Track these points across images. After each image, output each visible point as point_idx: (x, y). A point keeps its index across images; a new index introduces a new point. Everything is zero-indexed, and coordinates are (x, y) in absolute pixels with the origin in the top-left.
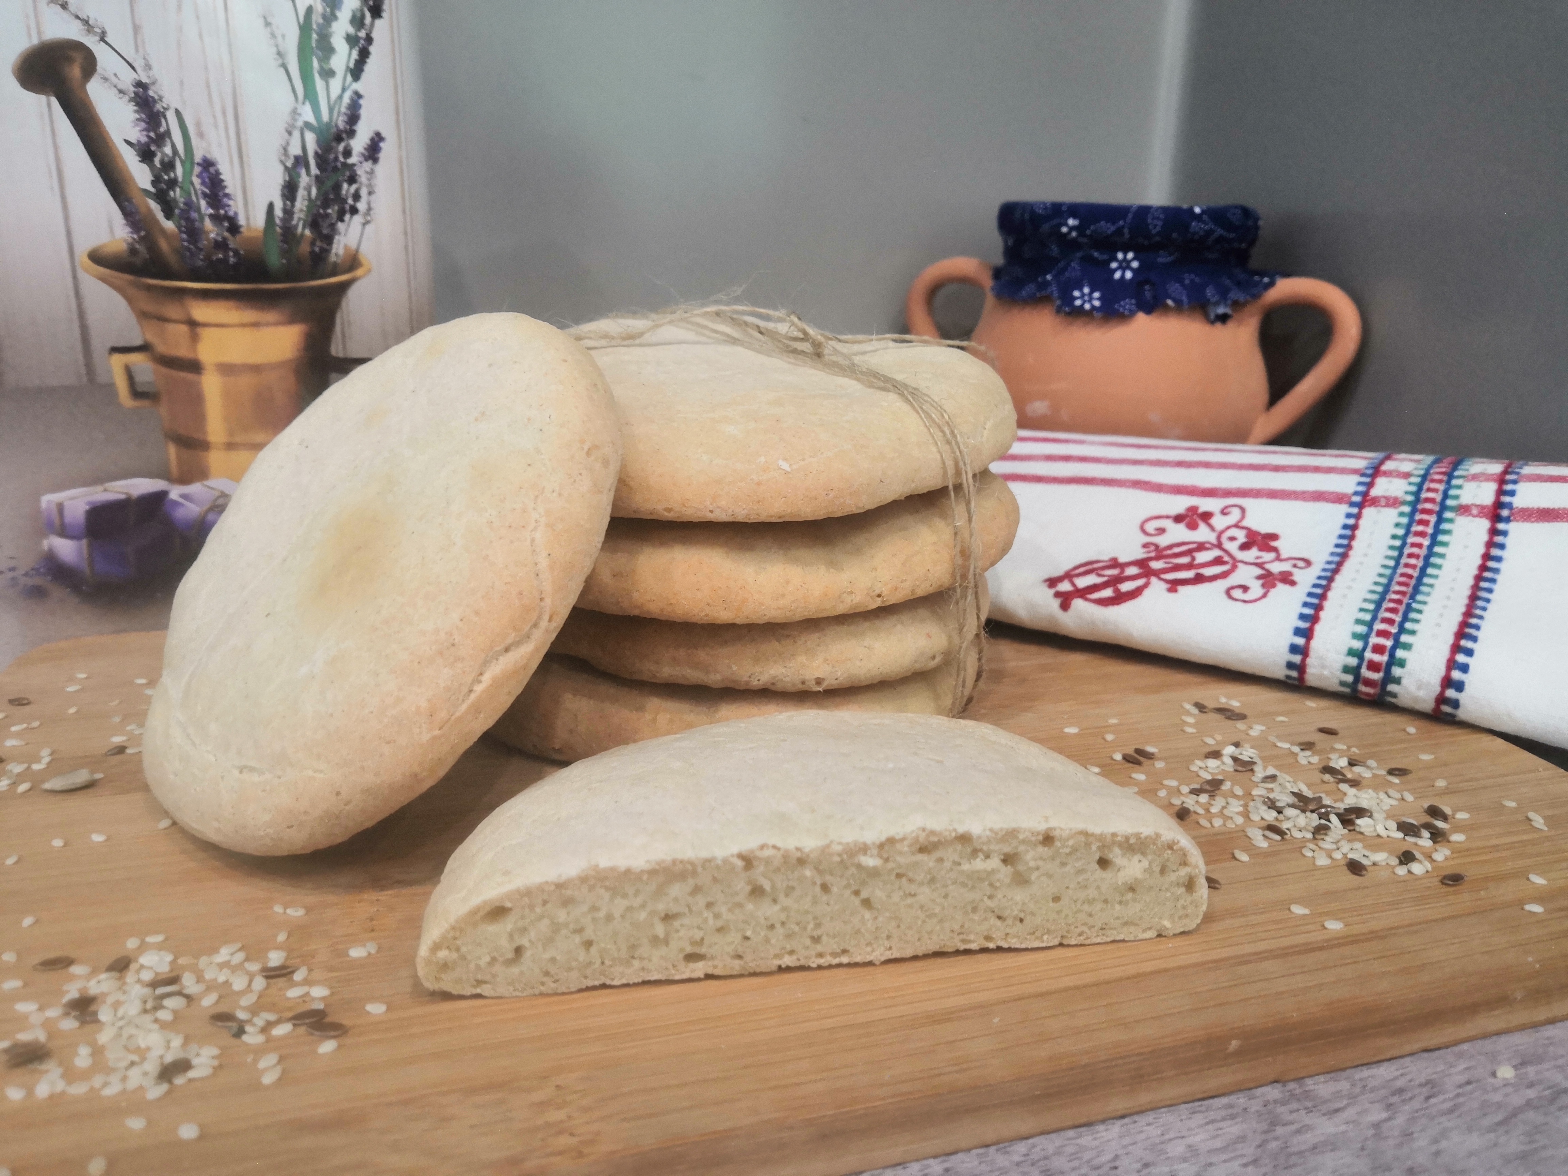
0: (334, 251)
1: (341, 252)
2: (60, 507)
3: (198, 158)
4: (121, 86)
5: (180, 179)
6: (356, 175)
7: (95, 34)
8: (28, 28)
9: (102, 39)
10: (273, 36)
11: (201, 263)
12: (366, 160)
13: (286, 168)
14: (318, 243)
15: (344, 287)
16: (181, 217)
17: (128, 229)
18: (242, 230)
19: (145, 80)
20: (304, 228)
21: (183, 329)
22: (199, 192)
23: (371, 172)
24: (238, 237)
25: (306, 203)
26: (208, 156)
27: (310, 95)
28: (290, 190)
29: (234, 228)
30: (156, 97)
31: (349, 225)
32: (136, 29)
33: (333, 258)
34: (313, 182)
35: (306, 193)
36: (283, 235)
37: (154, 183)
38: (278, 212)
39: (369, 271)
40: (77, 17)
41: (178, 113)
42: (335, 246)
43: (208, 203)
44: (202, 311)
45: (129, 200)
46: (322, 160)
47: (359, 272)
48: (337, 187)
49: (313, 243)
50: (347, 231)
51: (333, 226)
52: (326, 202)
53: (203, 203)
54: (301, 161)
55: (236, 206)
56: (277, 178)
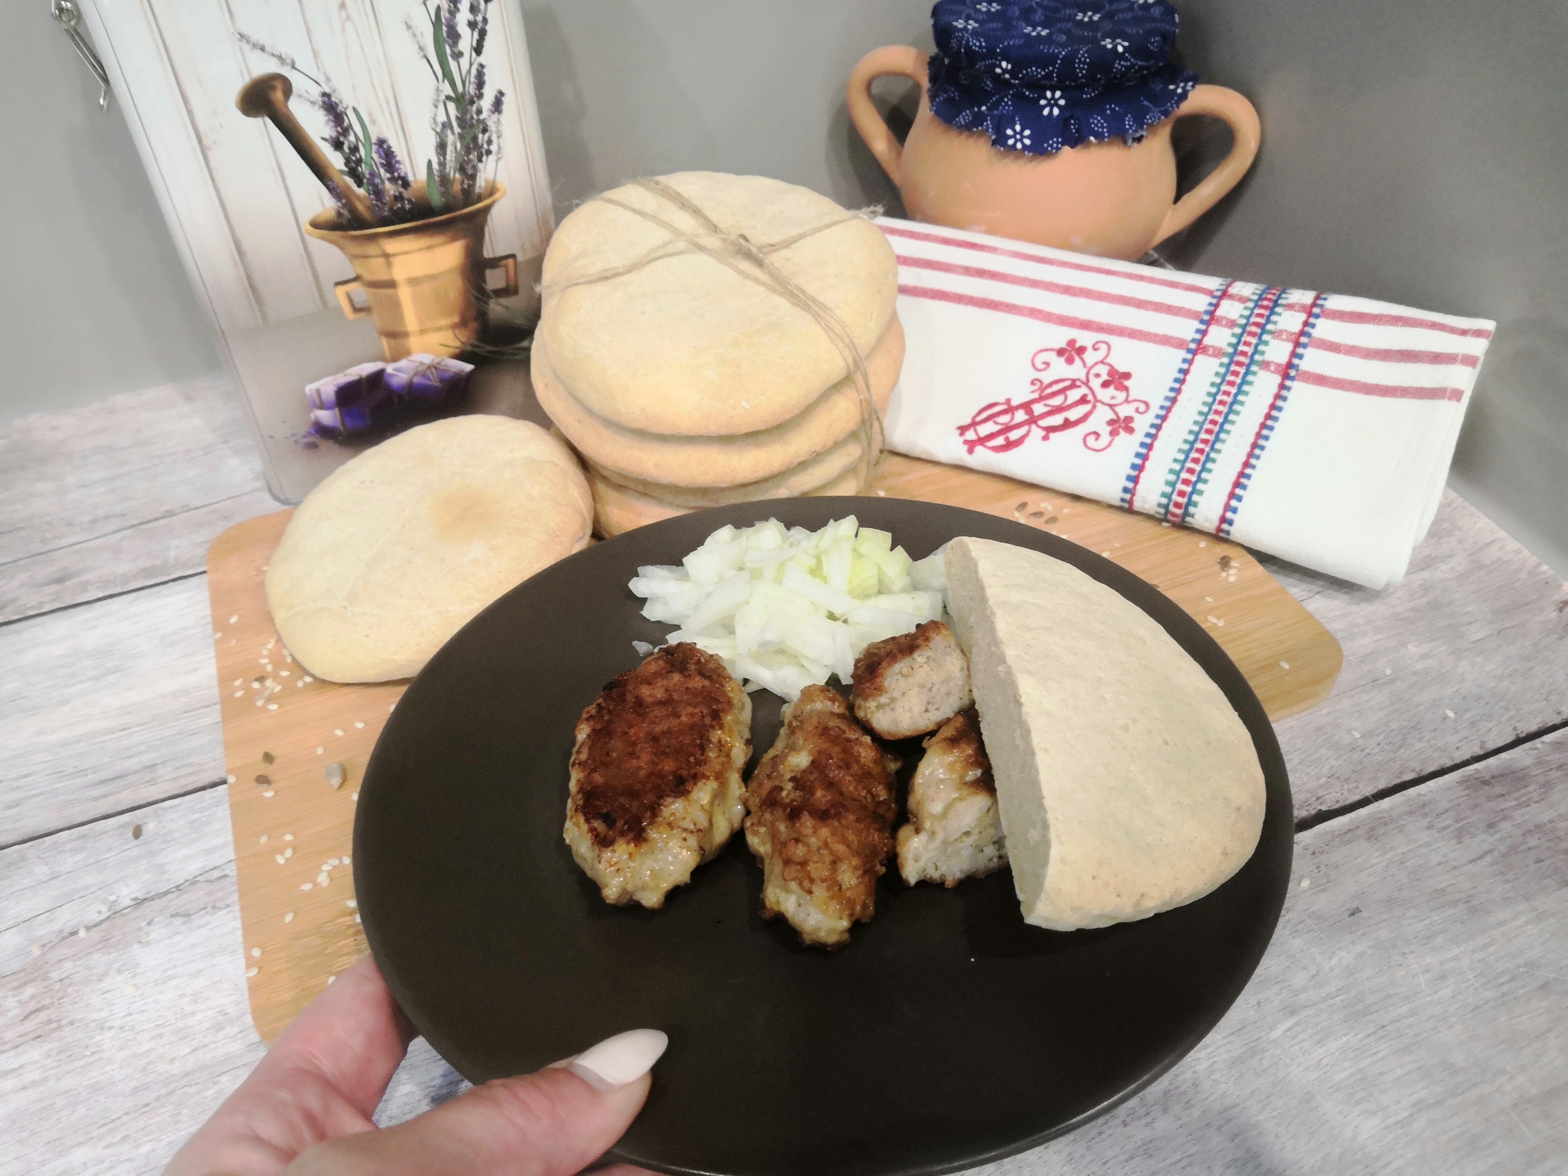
0: (477, 185)
1: (483, 184)
2: (318, 391)
3: (374, 140)
4: (312, 99)
5: (363, 157)
6: (487, 126)
7: (287, 64)
8: (241, 72)
9: (293, 67)
10: (414, 35)
11: (386, 213)
12: (493, 113)
13: (437, 133)
14: (466, 181)
15: (487, 209)
16: (369, 184)
17: (333, 200)
18: (411, 184)
19: (327, 90)
20: (455, 173)
21: (381, 260)
22: (378, 164)
23: (498, 122)
24: (410, 189)
25: (454, 155)
26: (381, 137)
27: (447, 75)
28: (442, 147)
29: (406, 184)
30: (337, 101)
31: (486, 164)
32: (315, 53)
33: (477, 190)
34: (457, 138)
35: (453, 148)
36: (440, 181)
37: (346, 164)
38: (435, 166)
39: (505, 193)
40: (273, 55)
41: (355, 110)
42: (478, 180)
43: (385, 170)
44: (392, 246)
45: (331, 180)
46: (461, 121)
47: (497, 196)
48: (475, 138)
49: (463, 182)
50: (485, 168)
51: (475, 168)
52: (468, 151)
53: (382, 171)
54: (447, 125)
55: (405, 168)
56: (432, 141)
